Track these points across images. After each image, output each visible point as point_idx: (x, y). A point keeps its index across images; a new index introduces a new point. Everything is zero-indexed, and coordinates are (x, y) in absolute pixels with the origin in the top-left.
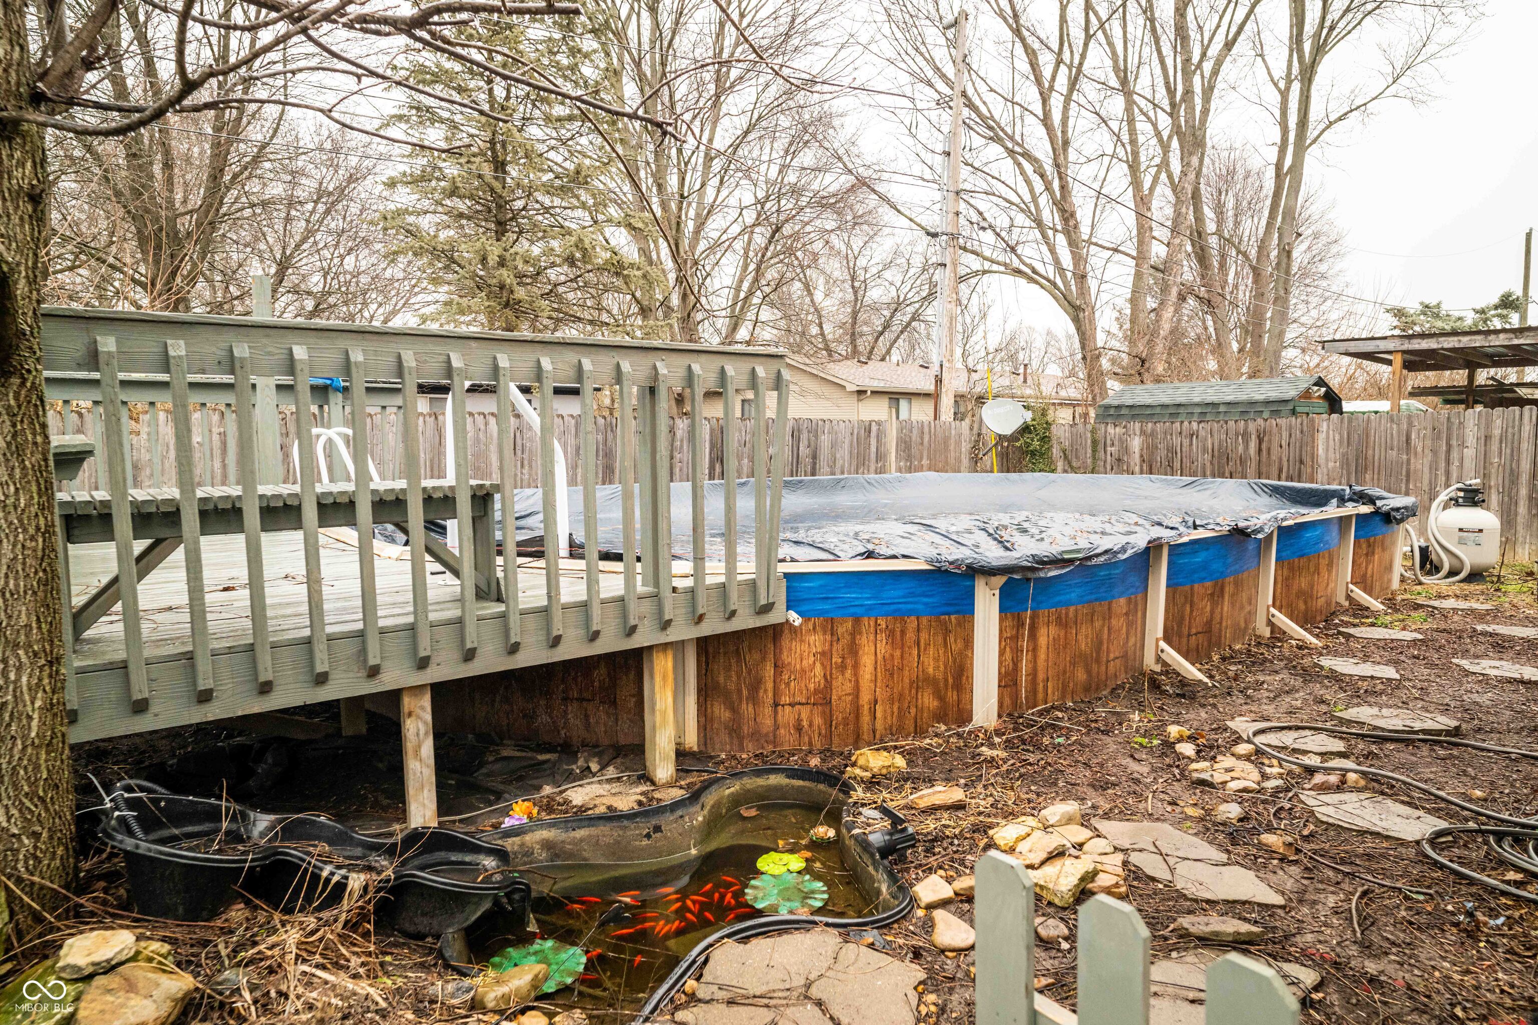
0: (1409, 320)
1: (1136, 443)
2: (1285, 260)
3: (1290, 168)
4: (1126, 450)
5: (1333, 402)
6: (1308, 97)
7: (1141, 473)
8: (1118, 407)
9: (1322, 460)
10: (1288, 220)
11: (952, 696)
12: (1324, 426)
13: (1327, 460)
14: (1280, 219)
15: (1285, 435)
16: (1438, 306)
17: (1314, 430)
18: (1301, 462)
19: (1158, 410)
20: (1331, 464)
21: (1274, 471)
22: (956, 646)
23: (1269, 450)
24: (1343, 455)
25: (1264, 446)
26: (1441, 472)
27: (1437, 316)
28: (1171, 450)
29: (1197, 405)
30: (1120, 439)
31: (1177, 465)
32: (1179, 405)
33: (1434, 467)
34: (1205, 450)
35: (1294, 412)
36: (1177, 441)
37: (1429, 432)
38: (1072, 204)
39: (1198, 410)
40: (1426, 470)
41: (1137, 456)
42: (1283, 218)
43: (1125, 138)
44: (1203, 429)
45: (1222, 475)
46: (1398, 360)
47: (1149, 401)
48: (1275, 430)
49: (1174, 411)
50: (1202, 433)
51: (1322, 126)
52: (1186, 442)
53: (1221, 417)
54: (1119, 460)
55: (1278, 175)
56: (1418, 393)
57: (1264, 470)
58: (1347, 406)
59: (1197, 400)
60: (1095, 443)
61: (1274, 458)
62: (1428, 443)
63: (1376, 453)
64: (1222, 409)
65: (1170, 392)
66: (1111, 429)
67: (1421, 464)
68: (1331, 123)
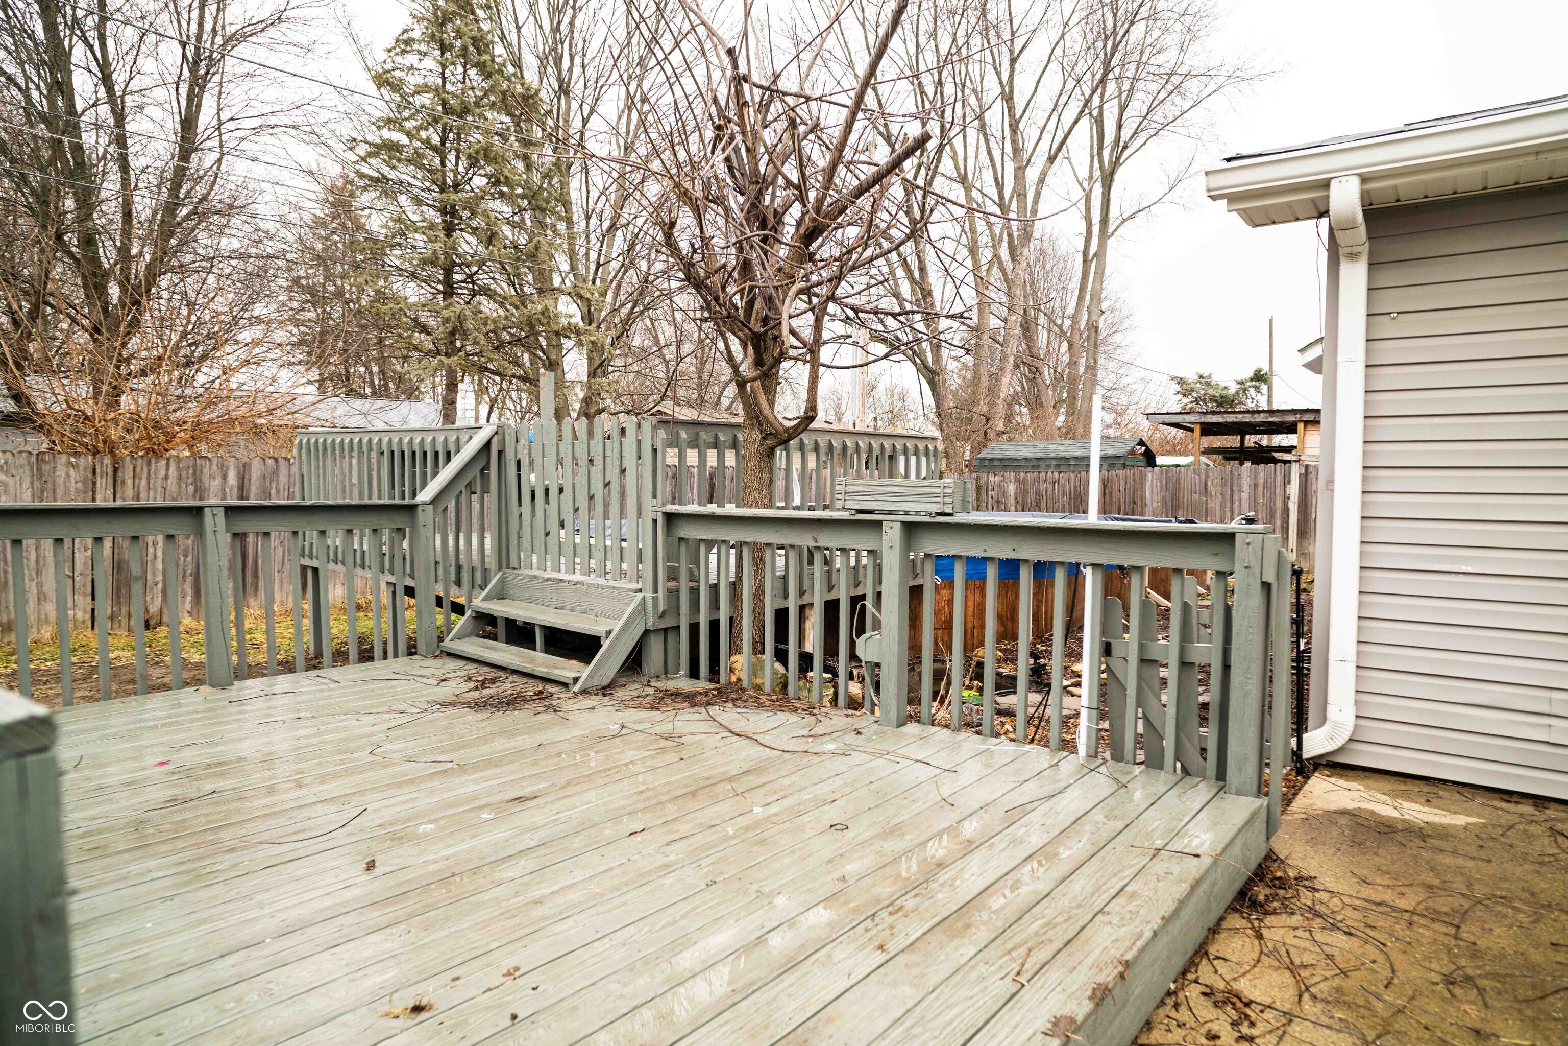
0: (1189, 387)
1: (1011, 489)
2: (1093, 334)
3: (1095, 255)
4: (1004, 494)
5: (1149, 458)
6: (1108, 200)
7: (1016, 510)
8: (991, 460)
9: (1148, 502)
10: (1095, 301)
11: (1009, 625)
12: (1149, 476)
13: (1152, 501)
14: (1088, 297)
15: (1122, 482)
16: (1209, 376)
17: (1142, 479)
18: (1134, 503)
19: (1023, 463)
20: (1155, 504)
21: (1115, 508)
22: (1012, 597)
23: (1111, 494)
24: (1163, 497)
25: (1107, 491)
26: (1227, 509)
27: (1208, 384)
28: (1038, 494)
29: (1054, 459)
30: (999, 486)
31: (1043, 505)
32: (1039, 459)
33: (1223, 507)
34: (1064, 494)
35: (1124, 466)
36: (1043, 487)
37: (1219, 480)
38: (929, 284)
39: (1054, 463)
40: (1218, 508)
41: (1012, 498)
42: (1091, 299)
43: (967, 228)
44: (1063, 478)
45: (1078, 512)
46: (1198, 429)
47: (1016, 455)
48: (1115, 479)
49: (1036, 464)
50: (1062, 481)
51: (1118, 222)
52: (1050, 488)
53: (1072, 469)
54: (998, 502)
55: (1085, 261)
56: (1208, 452)
57: (1108, 508)
58: (1160, 460)
59: (1053, 455)
60: (979, 488)
61: (1115, 500)
62: (1219, 488)
63: (1185, 496)
64: (1072, 462)
65: (1031, 448)
66: (992, 478)
67: (1215, 504)
68: (1124, 220)
